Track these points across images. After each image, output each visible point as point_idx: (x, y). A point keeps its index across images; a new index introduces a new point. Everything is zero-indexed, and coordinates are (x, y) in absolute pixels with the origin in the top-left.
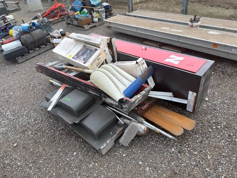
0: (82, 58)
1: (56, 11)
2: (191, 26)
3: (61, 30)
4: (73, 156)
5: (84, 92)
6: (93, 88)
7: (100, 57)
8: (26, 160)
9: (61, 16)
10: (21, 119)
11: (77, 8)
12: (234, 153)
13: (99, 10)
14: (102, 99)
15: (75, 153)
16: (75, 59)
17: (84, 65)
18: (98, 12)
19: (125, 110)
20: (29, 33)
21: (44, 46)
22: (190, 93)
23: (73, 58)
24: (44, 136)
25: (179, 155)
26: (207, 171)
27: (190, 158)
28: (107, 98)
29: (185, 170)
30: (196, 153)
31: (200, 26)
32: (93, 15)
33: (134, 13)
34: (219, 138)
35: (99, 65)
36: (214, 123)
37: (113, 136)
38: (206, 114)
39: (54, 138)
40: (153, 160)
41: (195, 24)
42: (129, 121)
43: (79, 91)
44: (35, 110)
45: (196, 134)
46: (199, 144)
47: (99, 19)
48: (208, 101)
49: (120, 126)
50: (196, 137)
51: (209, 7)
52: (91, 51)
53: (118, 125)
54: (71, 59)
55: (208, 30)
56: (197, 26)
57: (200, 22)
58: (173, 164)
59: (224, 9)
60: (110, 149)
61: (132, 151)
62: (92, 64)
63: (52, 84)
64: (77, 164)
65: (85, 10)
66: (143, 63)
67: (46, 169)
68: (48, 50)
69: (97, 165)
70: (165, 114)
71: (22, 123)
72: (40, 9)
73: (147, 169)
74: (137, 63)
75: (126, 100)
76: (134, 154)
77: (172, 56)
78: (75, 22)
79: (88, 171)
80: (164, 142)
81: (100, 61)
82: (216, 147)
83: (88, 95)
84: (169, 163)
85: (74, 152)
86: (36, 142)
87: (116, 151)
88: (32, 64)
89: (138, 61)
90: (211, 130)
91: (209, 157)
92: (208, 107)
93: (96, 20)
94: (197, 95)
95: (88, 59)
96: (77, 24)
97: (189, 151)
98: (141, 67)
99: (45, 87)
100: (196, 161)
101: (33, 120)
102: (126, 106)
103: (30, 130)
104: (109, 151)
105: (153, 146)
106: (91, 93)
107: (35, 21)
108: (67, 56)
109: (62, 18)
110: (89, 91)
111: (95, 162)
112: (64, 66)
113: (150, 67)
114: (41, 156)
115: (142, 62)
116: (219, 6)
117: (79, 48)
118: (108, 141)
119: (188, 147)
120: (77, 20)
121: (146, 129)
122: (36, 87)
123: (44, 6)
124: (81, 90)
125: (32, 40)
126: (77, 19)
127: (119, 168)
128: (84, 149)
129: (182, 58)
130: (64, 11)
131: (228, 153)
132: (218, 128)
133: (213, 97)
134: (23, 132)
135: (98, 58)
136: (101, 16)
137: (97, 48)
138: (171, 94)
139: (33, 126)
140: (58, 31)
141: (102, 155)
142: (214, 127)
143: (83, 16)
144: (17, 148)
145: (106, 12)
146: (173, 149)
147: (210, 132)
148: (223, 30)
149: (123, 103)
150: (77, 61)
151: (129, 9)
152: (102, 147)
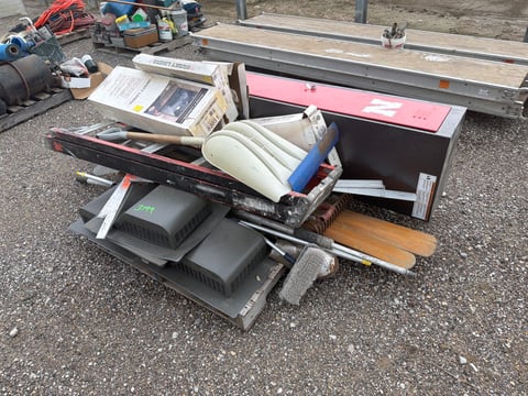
0: (171, 110)
1: (65, 16)
2: (386, 46)
3: (87, 57)
4: (172, 341)
5: (186, 191)
6: (207, 178)
7: (215, 106)
8: (50, 365)
9: (76, 27)
10: (16, 270)
11: (121, 7)
12: (518, 296)
13: (174, 13)
14: (231, 203)
15: (175, 335)
16: (152, 113)
17: (178, 125)
18: (171, 18)
19: (292, 221)
20: (7, 63)
21: (48, 96)
22: (423, 176)
23: (147, 112)
24: (86, 304)
25: (412, 311)
26: (474, 337)
27: (436, 315)
28: (247, 199)
29: (430, 341)
30: (444, 303)
31: (406, 47)
32: (160, 24)
33: (256, 21)
34: (483, 269)
35: (212, 125)
36: (468, 239)
37: (262, 284)
38: (448, 223)
39: (115, 306)
40: (359, 329)
41: (395, 42)
42: (295, 249)
43: (173, 190)
44: (50, 246)
45: (436, 264)
46: (446, 285)
47: (174, 35)
48: (446, 197)
49: (275, 261)
50: (438, 271)
51: (405, 13)
52: (191, 93)
53: (272, 259)
54: (141, 113)
55: (424, 53)
56: (400, 46)
57: (405, 38)
58: (403, 331)
59: (435, 16)
60: (259, 316)
61: (309, 314)
62: (198, 123)
63: (83, 181)
64: (184, 358)
65: (141, 12)
66: (318, 118)
67: (109, 380)
68: (58, 106)
69: (233, 353)
70: (369, 228)
71: (21, 279)
72: (18, 12)
73: (351, 348)
74: (305, 116)
75: (296, 199)
76: (314, 319)
77: (375, 101)
78: (118, 42)
79: (216, 370)
80: (376, 288)
81: (214, 116)
82: (482, 286)
83: (193, 197)
84: (394, 331)
85: (172, 331)
86: (68, 320)
87: (272, 318)
88: (19, 140)
89: (308, 112)
90: (464, 254)
91: (473, 309)
92: (449, 208)
93: (167, 36)
94: (438, 180)
95: (188, 111)
96: (122, 45)
97: (430, 301)
98: (315, 126)
99: (65, 191)
100: (449, 319)
101: (50, 269)
102: (296, 212)
103: (47, 294)
104: (258, 319)
105: (351, 298)
106: (202, 191)
107: (20, 36)
108: (130, 109)
109: (82, 33)
110: (199, 187)
111: (228, 349)
112: (124, 134)
113: (332, 125)
114: (88, 351)
115: (316, 115)
116: (425, 10)
117: (158, 88)
118: (255, 297)
119: (427, 293)
120: (122, 37)
121: (333, 263)
122: (41, 191)
123: (26, 6)
124: (177, 186)
125: (16, 80)
126: (122, 34)
127: (287, 353)
128: (196, 323)
129: (398, 105)
130: (83, 16)
131: (507, 297)
132: (477, 249)
133: (454, 188)
134: (29, 299)
135: (210, 110)
136: (179, 28)
137: (206, 87)
138: (379, 184)
139: (53, 283)
140: (79, 60)
141: (243, 331)
142: (470, 248)
143: (138, 25)
144: (18, 339)
145: (189, 19)
146: (397, 301)
147: (463, 258)
148: (453, 53)
149: (287, 205)
150: (159, 118)
151: (239, 14)
152: (243, 312)
